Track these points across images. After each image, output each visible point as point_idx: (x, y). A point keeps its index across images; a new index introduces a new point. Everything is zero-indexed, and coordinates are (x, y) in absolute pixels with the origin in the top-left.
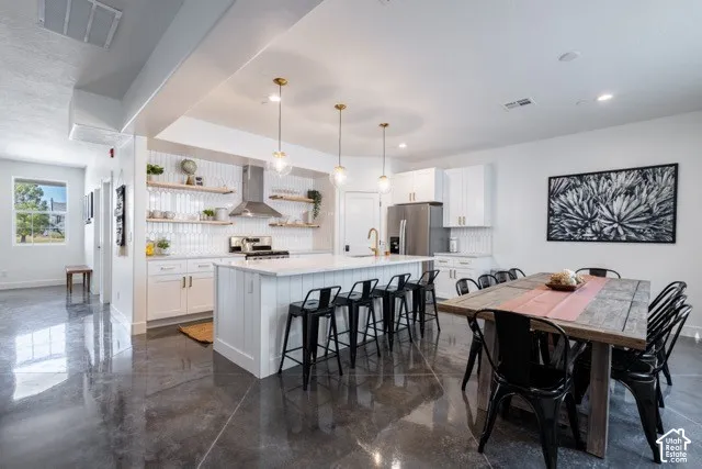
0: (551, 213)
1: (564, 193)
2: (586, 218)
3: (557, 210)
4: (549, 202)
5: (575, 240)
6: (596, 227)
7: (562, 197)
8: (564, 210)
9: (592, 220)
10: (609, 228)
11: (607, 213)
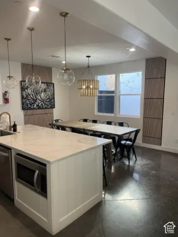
0: (23, 98)
1: (27, 89)
2: (34, 100)
3: (25, 96)
4: (22, 93)
5: (31, 109)
6: (37, 103)
7: (26, 90)
8: (27, 96)
9: (36, 101)
10: (41, 104)
11: (40, 98)
